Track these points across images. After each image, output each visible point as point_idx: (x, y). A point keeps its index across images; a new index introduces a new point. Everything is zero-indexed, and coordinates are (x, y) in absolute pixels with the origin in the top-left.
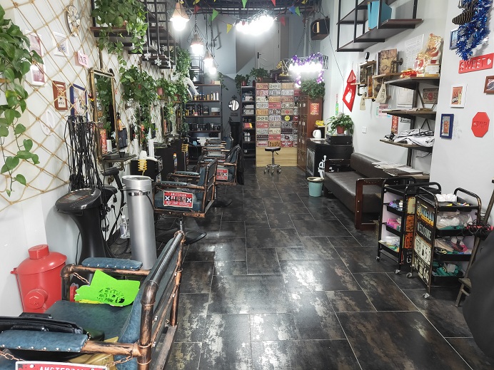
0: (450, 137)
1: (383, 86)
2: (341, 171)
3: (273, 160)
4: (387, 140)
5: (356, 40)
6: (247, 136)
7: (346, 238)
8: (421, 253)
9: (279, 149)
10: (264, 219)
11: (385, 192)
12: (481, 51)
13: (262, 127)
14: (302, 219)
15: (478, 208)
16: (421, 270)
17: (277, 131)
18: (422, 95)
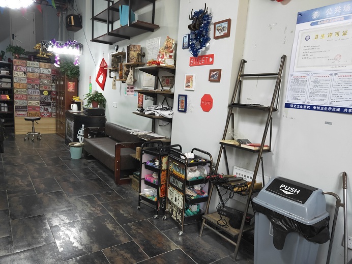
0: (185, 111)
1: (131, 72)
2: (97, 136)
3: (33, 128)
4: (139, 112)
5: (109, 34)
6: (4, 107)
7: (109, 194)
8: (174, 200)
9: (39, 119)
10: (29, 185)
11: (143, 154)
12: (205, 51)
13: (21, 99)
14: (68, 181)
15: (210, 162)
16: (174, 213)
17: (36, 103)
18: (161, 80)
